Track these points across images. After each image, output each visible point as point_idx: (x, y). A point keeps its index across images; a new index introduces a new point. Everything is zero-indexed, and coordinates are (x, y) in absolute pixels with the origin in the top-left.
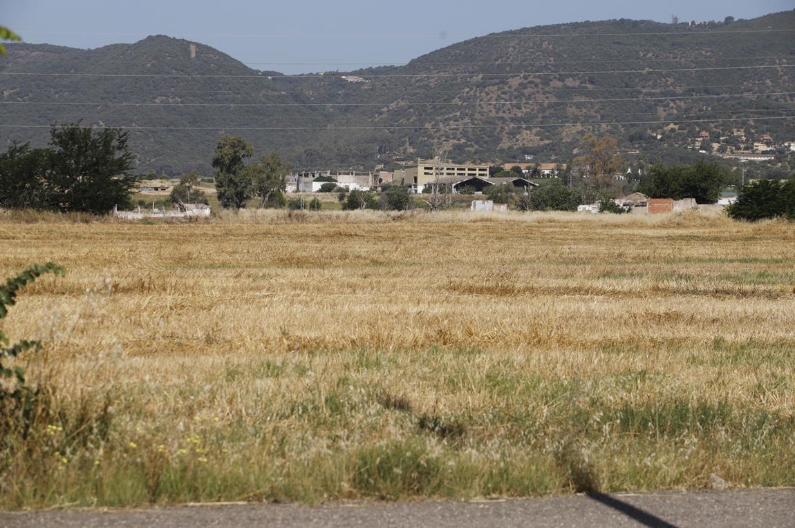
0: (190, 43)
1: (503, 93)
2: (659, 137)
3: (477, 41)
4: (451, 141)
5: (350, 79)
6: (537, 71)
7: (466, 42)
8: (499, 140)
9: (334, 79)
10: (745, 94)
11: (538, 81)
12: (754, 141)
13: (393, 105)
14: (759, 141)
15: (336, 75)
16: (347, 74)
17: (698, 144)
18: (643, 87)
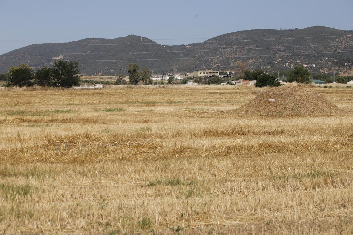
0: (141, 37)
1: (231, 50)
2: (276, 63)
3: (224, 35)
4: (216, 64)
5: (187, 47)
6: (241, 44)
7: (221, 36)
8: (230, 64)
9: (183, 46)
10: (301, 50)
11: (241, 47)
12: (303, 64)
13: (200, 54)
14: (304, 64)
15: (183, 45)
16: (186, 45)
17: (287, 65)
18: (272, 48)
